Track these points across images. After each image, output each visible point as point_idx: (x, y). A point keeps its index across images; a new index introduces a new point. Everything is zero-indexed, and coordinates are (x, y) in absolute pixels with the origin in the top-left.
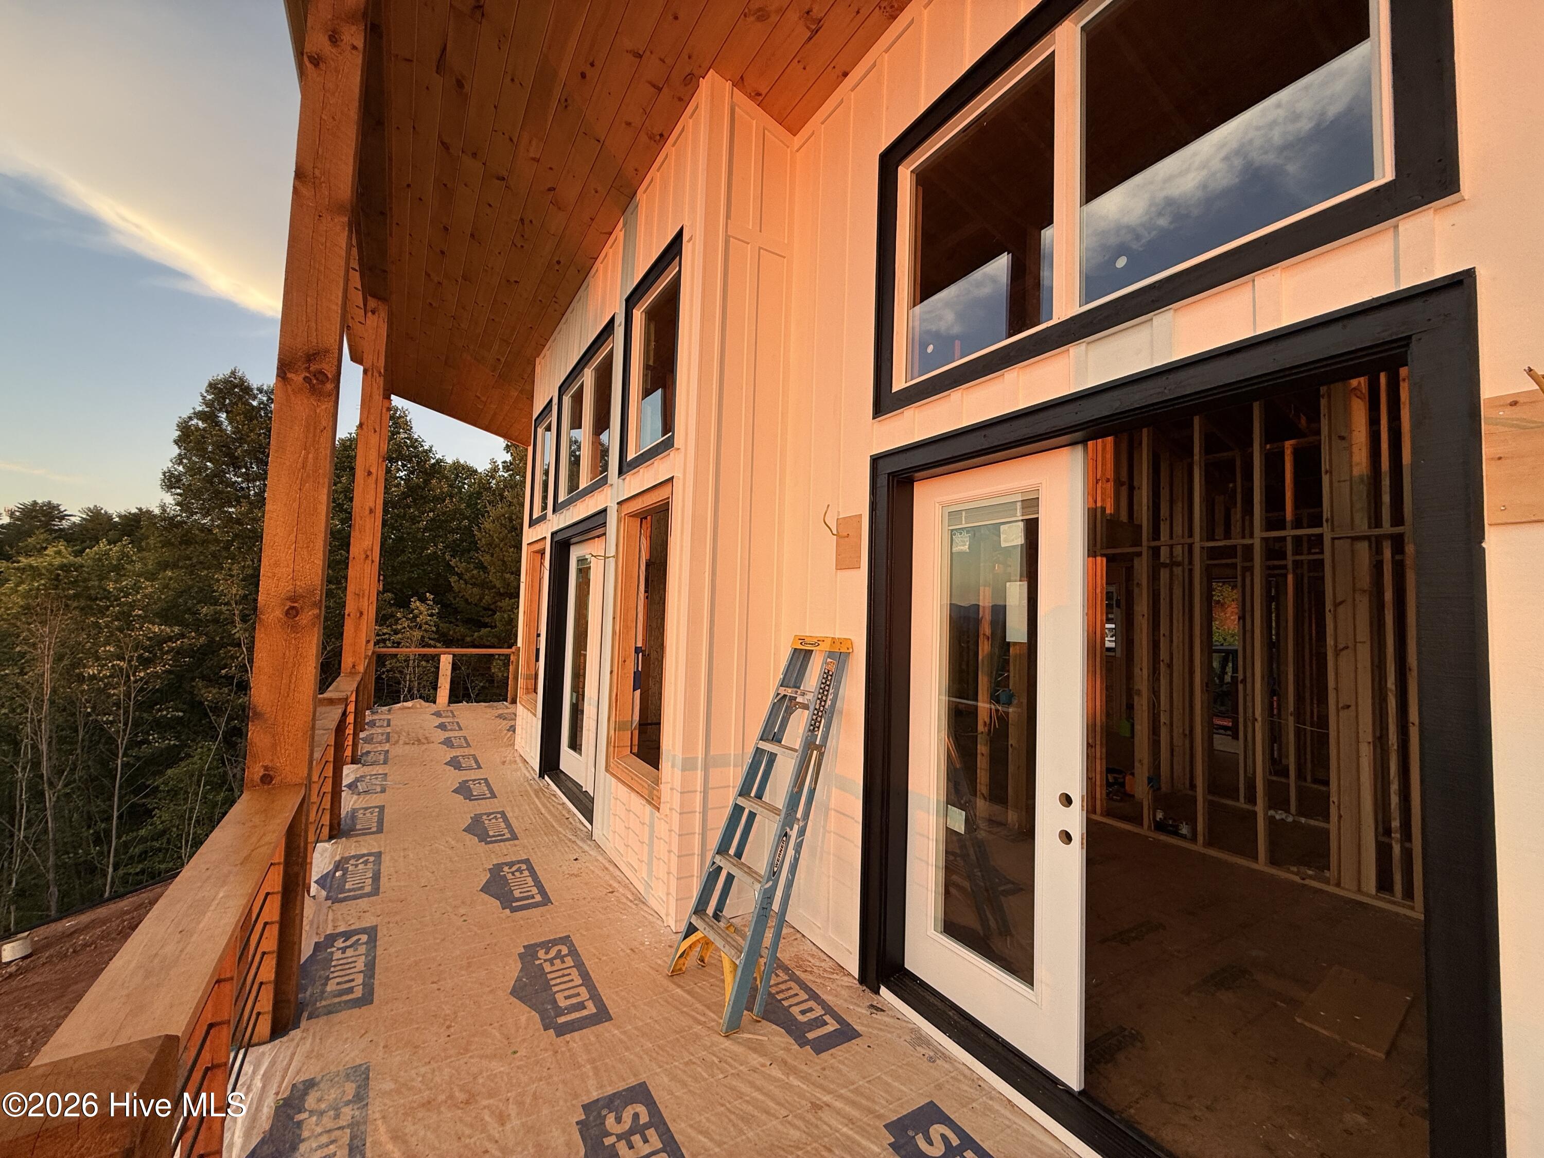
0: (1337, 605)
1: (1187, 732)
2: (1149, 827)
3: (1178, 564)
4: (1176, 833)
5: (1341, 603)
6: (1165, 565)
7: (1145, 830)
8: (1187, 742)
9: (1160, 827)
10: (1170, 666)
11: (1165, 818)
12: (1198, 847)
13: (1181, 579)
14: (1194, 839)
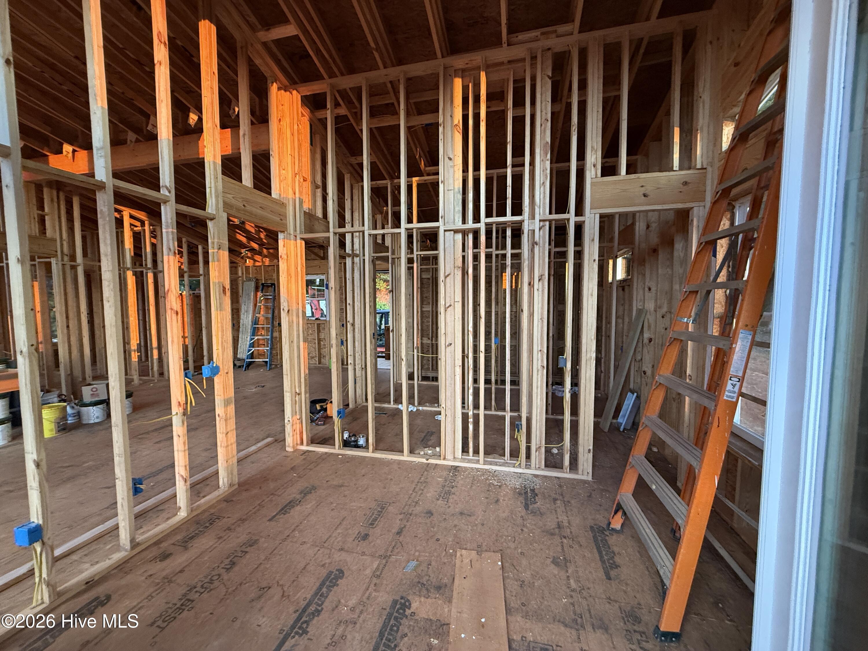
0: (446, 277)
1: (363, 367)
2: (340, 446)
3: (357, 256)
4: (357, 446)
5: (448, 275)
6: (349, 255)
7: (337, 449)
8: (364, 372)
9: (346, 444)
10: (353, 325)
11: (350, 436)
12: (370, 454)
13: (358, 264)
14: (366, 447)
